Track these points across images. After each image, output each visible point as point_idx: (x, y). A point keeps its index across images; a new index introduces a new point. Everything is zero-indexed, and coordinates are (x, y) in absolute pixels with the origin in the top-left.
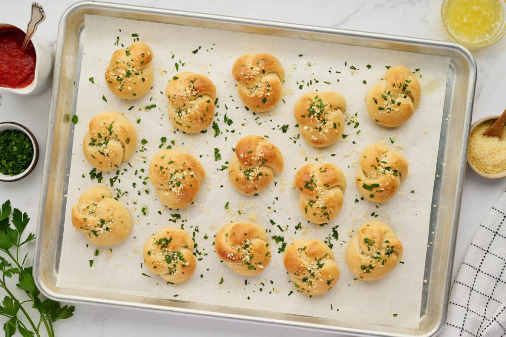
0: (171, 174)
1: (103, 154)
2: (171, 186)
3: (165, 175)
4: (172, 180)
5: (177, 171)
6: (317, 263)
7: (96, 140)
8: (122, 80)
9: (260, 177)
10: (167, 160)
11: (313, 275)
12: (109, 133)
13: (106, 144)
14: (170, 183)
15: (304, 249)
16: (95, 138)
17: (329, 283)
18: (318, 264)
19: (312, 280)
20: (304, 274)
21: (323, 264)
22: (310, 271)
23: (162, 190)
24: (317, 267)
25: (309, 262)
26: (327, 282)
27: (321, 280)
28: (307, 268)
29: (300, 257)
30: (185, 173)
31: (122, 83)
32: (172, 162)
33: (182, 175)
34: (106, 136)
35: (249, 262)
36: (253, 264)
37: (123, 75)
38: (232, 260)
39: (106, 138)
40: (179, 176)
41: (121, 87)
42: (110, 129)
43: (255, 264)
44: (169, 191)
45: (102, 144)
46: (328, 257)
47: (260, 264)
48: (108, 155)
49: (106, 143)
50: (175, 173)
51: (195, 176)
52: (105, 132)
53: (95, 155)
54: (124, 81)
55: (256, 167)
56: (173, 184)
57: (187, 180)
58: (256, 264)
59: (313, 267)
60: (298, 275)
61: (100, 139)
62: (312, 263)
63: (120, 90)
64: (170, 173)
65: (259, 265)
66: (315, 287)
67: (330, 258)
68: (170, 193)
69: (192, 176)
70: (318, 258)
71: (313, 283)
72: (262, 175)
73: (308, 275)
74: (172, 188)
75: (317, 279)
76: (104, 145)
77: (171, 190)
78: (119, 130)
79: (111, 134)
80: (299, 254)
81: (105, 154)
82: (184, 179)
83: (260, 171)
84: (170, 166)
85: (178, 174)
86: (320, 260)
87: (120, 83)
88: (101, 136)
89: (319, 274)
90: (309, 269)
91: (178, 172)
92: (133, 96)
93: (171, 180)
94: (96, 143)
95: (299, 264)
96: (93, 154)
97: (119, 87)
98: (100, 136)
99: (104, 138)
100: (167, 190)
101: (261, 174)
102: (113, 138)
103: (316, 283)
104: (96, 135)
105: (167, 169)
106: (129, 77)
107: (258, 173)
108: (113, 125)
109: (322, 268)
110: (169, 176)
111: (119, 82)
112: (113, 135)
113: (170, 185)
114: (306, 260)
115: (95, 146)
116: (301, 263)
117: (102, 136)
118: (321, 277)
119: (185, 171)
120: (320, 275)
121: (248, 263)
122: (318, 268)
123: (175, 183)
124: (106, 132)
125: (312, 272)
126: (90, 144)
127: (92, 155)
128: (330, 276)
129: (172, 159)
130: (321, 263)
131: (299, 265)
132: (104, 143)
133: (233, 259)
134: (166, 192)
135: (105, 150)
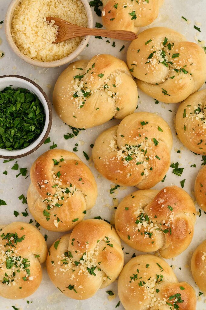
0: (140, 146)
1: (150, 57)
2: (124, 148)
3: (137, 138)
4: (133, 148)
5: (145, 152)
6: (95, 266)
7: (170, 49)
9: (147, 236)
10: (158, 136)
11: (77, 264)
12: (178, 68)
13: (163, 63)
14: (128, 147)
15: (109, 245)
16: (173, 48)
17: (71, 287)
18: (93, 268)
19: (70, 264)
20: (76, 252)
21: (95, 275)
22: (82, 259)
23: (115, 137)
24: (89, 267)
25: (94, 254)
26: (72, 285)
27: (73, 276)
28: (85, 254)
29: (98, 241)
30: (146, 164)
32: (156, 143)
33: (142, 160)
34: (175, 64)
35: (51, 206)
36: (52, 213)
38: (40, 186)
39: (172, 63)
40: (140, 157)
42: (183, 70)
43: (53, 215)
44: (116, 146)
45: (163, 57)
46: (105, 278)
47: (58, 220)
48: (147, 62)
49: (165, 63)
50: (142, 150)
51: (143, 177)
52: (179, 63)
55: (155, 225)
57: (137, 168)
58: (55, 216)
59: (88, 262)
60: (72, 244)
61: (171, 55)
62: (93, 259)
64: (142, 144)
65: (56, 221)
66: (61, 270)
67: (104, 281)
68: (114, 149)
69: (143, 174)
70: (101, 266)
71: (66, 266)
72: (150, 237)
73: (76, 257)
74: (120, 152)
75: (73, 270)
76: (162, 60)
77: (118, 149)
78: (180, 81)
79: (176, 70)
80: (101, 239)
81: (150, 60)
82: (137, 164)
83: (154, 232)
84: (150, 142)
85: (143, 155)
86: (100, 269)
89: (81, 271)
90: (85, 257)
91: (145, 155)
93: (131, 147)
94: (166, 49)
95: (89, 241)
98: (176, 55)
99: (172, 61)
100: (116, 144)
101: (150, 235)
102: (170, 73)
103: (67, 270)
104: (177, 50)
105: (146, 138)
107: (151, 231)
108: (187, 75)
109: (89, 274)
110: (137, 144)
112: (174, 73)
114: (95, 251)
115: (162, 46)
116: (91, 243)
117: (175, 59)
118: (77, 275)
119: (147, 163)
120: (79, 274)
121: (49, 206)
122: (88, 269)
123: (130, 152)
124: (179, 65)
125: (81, 262)
128: (80, 287)
129: (159, 142)
130: (96, 271)
131: (88, 243)
132: (165, 60)
133: (42, 186)
134: (114, 142)
135: (155, 60)
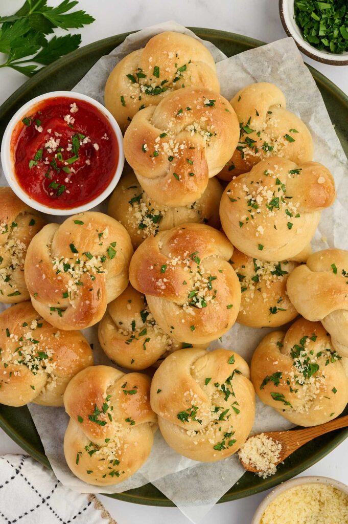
8: (256, 207)
31: (253, 213)
37: (265, 200)
41: (247, 219)
53: (127, 100)
54: (259, 210)
56: (39, 367)
63: (241, 224)
87: (250, 211)
88: (158, 73)
92: (257, 248)
96: (125, 95)
97: (243, 218)
106: (271, 209)
111: (250, 208)
113: (39, 371)
126: (129, 76)
127: (122, 97)
